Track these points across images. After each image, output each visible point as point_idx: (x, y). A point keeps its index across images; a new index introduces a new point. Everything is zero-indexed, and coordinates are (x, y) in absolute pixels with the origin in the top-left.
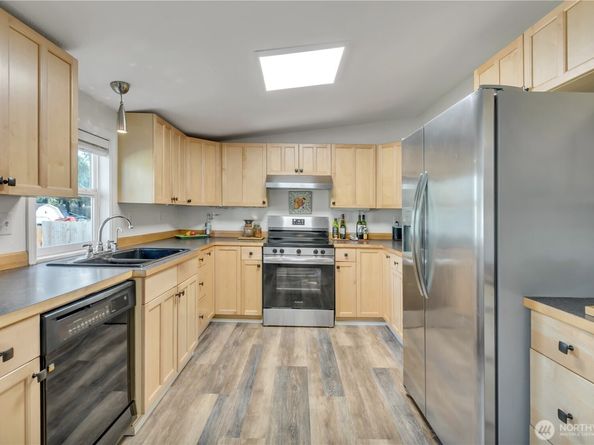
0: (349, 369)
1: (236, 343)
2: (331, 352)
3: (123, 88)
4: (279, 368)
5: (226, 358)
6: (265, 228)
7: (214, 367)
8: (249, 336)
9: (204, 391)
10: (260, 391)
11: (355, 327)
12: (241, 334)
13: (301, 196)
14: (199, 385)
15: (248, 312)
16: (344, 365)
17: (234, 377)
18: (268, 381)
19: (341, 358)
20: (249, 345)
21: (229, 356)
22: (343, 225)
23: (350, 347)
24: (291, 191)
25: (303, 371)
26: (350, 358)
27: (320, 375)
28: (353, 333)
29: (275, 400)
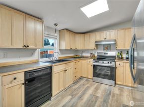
0: (113, 101)
1: (83, 85)
2: (110, 94)
3: (56, 25)
4: (91, 95)
5: (79, 88)
6: (96, 55)
7: (75, 90)
8: (88, 83)
9: (70, 95)
10: (82, 99)
11: (123, 88)
12: (86, 82)
13: (107, 46)
14: (69, 93)
15: (89, 77)
16: (112, 100)
17: (78, 93)
18: (86, 97)
19: (112, 97)
20: (86, 86)
21: (80, 88)
22: (121, 55)
23: (117, 94)
24: (104, 45)
25: (97, 97)
26: (115, 98)
27: (102, 100)
28: (121, 90)
29: (85, 103)
